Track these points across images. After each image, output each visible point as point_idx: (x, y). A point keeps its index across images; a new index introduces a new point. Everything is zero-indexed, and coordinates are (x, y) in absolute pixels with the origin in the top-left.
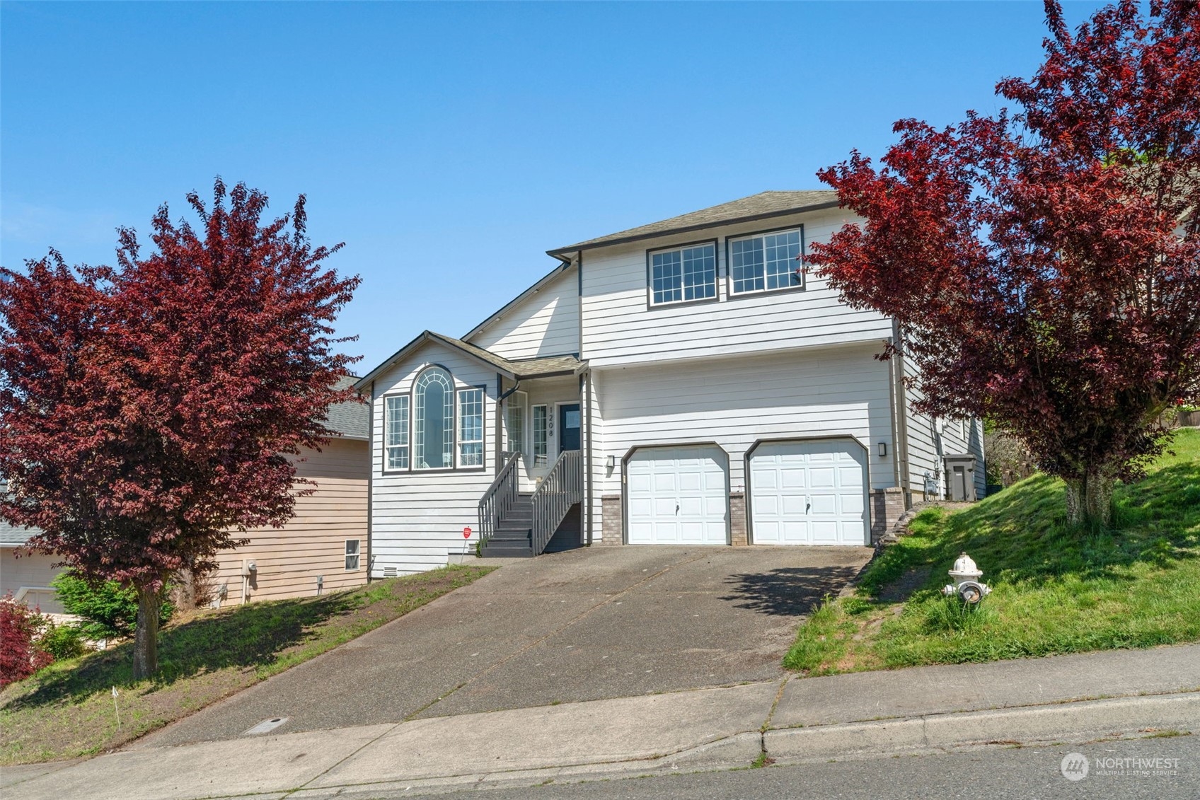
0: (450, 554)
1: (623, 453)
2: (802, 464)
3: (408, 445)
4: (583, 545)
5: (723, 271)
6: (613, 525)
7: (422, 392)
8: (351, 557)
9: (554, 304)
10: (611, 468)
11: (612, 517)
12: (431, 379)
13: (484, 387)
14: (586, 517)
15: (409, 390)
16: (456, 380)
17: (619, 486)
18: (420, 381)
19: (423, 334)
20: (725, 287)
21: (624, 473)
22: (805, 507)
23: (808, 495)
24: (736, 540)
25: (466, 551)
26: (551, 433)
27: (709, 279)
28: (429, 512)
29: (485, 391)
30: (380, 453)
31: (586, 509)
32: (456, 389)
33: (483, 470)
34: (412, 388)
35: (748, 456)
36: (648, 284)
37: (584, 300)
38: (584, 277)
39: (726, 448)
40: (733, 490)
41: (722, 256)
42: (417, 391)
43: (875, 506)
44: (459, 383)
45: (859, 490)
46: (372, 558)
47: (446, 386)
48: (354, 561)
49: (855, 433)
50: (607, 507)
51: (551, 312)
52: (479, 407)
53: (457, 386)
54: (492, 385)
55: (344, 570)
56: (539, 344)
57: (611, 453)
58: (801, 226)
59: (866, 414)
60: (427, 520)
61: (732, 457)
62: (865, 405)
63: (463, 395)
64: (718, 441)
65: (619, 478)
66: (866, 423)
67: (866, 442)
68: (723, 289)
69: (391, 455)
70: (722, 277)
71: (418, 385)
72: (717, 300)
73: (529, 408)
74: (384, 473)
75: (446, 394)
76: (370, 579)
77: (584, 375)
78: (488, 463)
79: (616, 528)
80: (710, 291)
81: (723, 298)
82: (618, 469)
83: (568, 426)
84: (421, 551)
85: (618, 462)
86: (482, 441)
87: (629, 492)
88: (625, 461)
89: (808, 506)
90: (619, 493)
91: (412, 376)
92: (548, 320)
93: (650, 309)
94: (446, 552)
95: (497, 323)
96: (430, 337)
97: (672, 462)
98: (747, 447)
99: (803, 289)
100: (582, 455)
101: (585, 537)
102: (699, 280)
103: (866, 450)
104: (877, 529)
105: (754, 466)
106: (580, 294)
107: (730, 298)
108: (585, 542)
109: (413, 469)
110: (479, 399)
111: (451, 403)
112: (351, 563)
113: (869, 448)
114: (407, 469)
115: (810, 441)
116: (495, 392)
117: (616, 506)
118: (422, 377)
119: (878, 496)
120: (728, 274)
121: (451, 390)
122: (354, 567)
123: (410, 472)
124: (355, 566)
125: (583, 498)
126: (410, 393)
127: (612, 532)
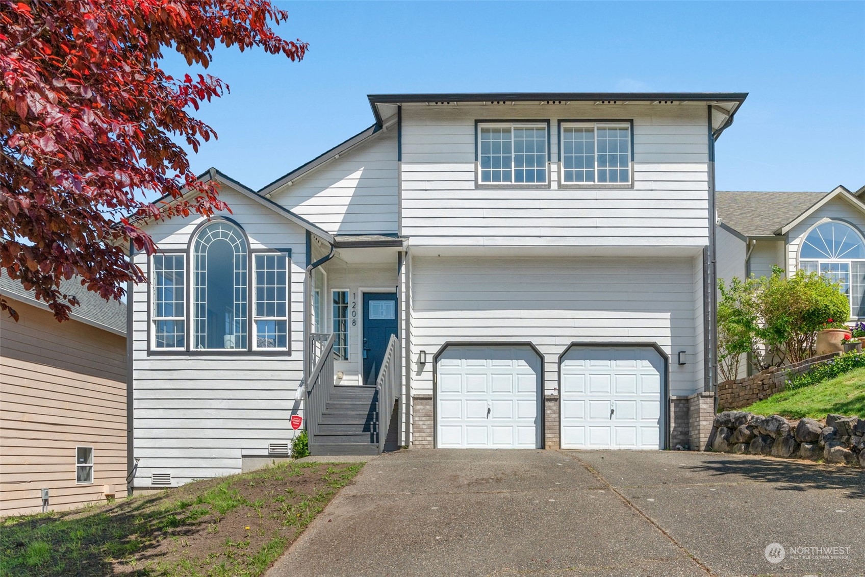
0: (244, 456)
1: (435, 350)
2: (608, 370)
3: (184, 318)
4: (400, 447)
5: (554, 157)
6: (425, 427)
7: (203, 251)
8: (82, 467)
9: (358, 174)
10: (422, 364)
11: (424, 419)
12: (216, 235)
13: (289, 251)
14: (404, 415)
15: (185, 247)
16: (251, 240)
17: (430, 385)
18: (200, 237)
19: (208, 172)
20: (556, 174)
21: (435, 372)
22: (610, 412)
23: (613, 401)
24: (550, 443)
25: (266, 453)
26: (354, 322)
27: (540, 162)
28: (215, 404)
29: (290, 256)
30: (144, 326)
31: (404, 406)
32: (251, 251)
33: (289, 353)
34: (189, 244)
35: (562, 358)
36: (476, 159)
37: (404, 167)
38: (403, 141)
39: (541, 350)
40: (547, 393)
41: (554, 140)
42: (196, 250)
43: (675, 412)
44: (255, 244)
45: (657, 397)
46: (135, 462)
47: (237, 246)
48: (85, 473)
49: (659, 341)
50: (418, 407)
51: (355, 183)
52: (281, 277)
53: (252, 247)
54: (299, 250)
55: (76, 483)
56: (340, 218)
57: (422, 348)
58: (631, 121)
59: (668, 323)
60: (213, 413)
61: (547, 359)
62: (668, 315)
63: (260, 261)
64: (534, 341)
65: (430, 376)
66: (668, 332)
67: (667, 350)
68: (554, 176)
69: (159, 329)
70: (554, 163)
71: (198, 243)
72: (548, 187)
73: (328, 292)
74: (150, 353)
75: (238, 257)
76: (131, 489)
77: (404, 254)
78: (294, 346)
79: (428, 431)
80: (541, 176)
81: (554, 185)
82: (429, 367)
83: (372, 317)
84: (205, 453)
85: (430, 358)
86: (286, 318)
87: (439, 393)
88: (436, 358)
89: (612, 411)
90: (431, 392)
91: (190, 229)
92: (351, 192)
93: (478, 187)
94: (239, 453)
95: (288, 188)
96: (218, 177)
97: (484, 362)
98: (561, 350)
99: (632, 187)
100: (401, 346)
101: (403, 438)
102: (530, 162)
103: (666, 359)
104: (675, 433)
105: (565, 370)
106: (400, 159)
107: (561, 187)
108: (403, 444)
109: (192, 348)
110: (282, 265)
111: (244, 268)
112: (84, 475)
113: (670, 356)
114: (183, 349)
115: (616, 348)
116: (303, 258)
117: (428, 407)
118: (203, 233)
119: (677, 402)
120: (559, 160)
121: (244, 251)
122: (85, 480)
123: (188, 353)
124: (88, 478)
125: (401, 394)
126: (187, 251)
127: (424, 435)
